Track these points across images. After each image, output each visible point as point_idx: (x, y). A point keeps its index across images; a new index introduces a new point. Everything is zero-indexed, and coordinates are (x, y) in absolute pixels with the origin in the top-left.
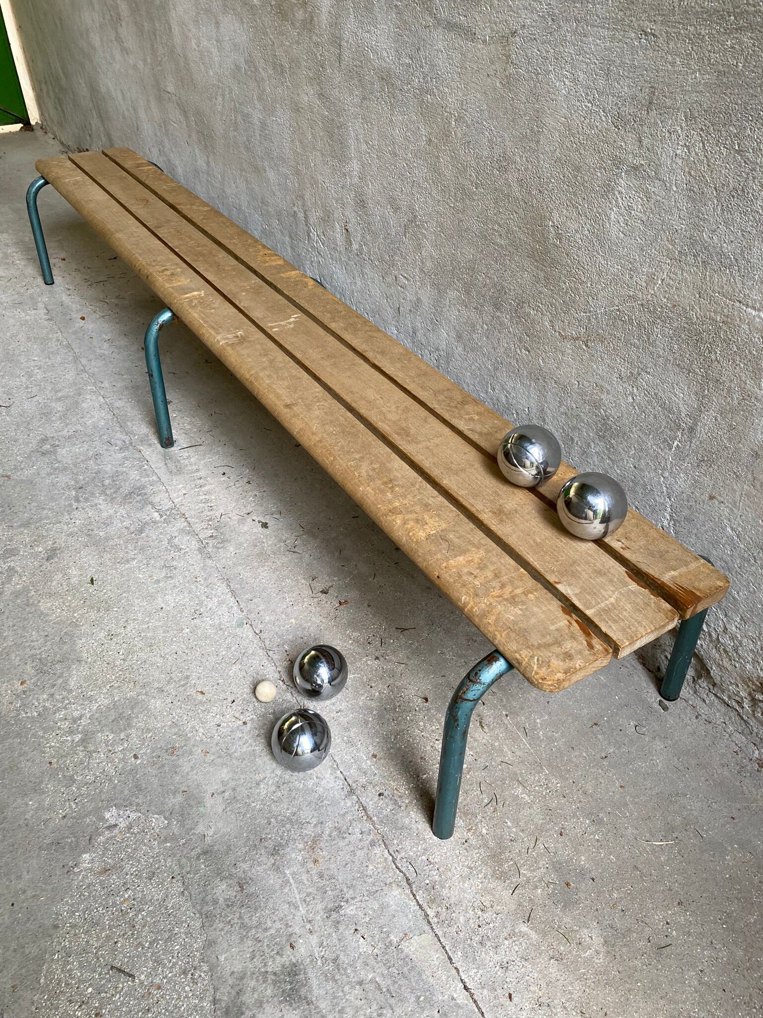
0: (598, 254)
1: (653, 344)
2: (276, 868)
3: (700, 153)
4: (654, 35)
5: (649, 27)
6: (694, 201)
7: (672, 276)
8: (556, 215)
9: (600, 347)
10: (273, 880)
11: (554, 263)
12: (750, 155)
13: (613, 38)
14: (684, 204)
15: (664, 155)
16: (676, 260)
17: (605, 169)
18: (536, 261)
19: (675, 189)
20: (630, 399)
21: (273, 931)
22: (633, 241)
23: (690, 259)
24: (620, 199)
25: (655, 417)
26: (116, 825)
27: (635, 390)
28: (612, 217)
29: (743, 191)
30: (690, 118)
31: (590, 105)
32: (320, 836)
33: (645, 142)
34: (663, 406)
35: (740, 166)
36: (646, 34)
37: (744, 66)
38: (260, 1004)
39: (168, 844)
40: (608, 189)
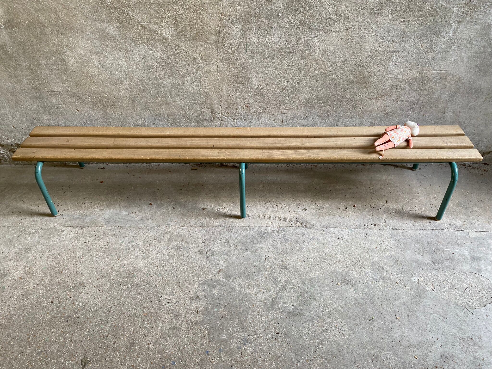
0: (386, 74)
1: (405, 89)
2: (443, 251)
3: (419, 44)
4: (404, 22)
5: (402, 20)
6: (417, 54)
7: (411, 72)
8: (369, 70)
9: (386, 96)
10: (447, 253)
11: (368, 82)
12: (433, 41)
13: (390, 24)
14: (414, 56)
15: (408, 46)
16: (412, 68)
17: (388, 54)
18: (360, 83)
19: (411, 53)
20: (397, 105)
21: (461, 258)
22: (398, 68)
23: (417, 66)
24: (393, 60)
25: (405, 105)
26: (418, 280)
27: (398, 102)
28: (391, 64)
29: (431, 48)
30: (416, 37)
31: (382, 40)
32: (437, 240)
33: (402, 45)
34: (408, 101)
35: (431, 44)
36: (402, 21)
37: (431, 24)
38: (478, 266)
39: (429, 270)
40: (388, 59)
